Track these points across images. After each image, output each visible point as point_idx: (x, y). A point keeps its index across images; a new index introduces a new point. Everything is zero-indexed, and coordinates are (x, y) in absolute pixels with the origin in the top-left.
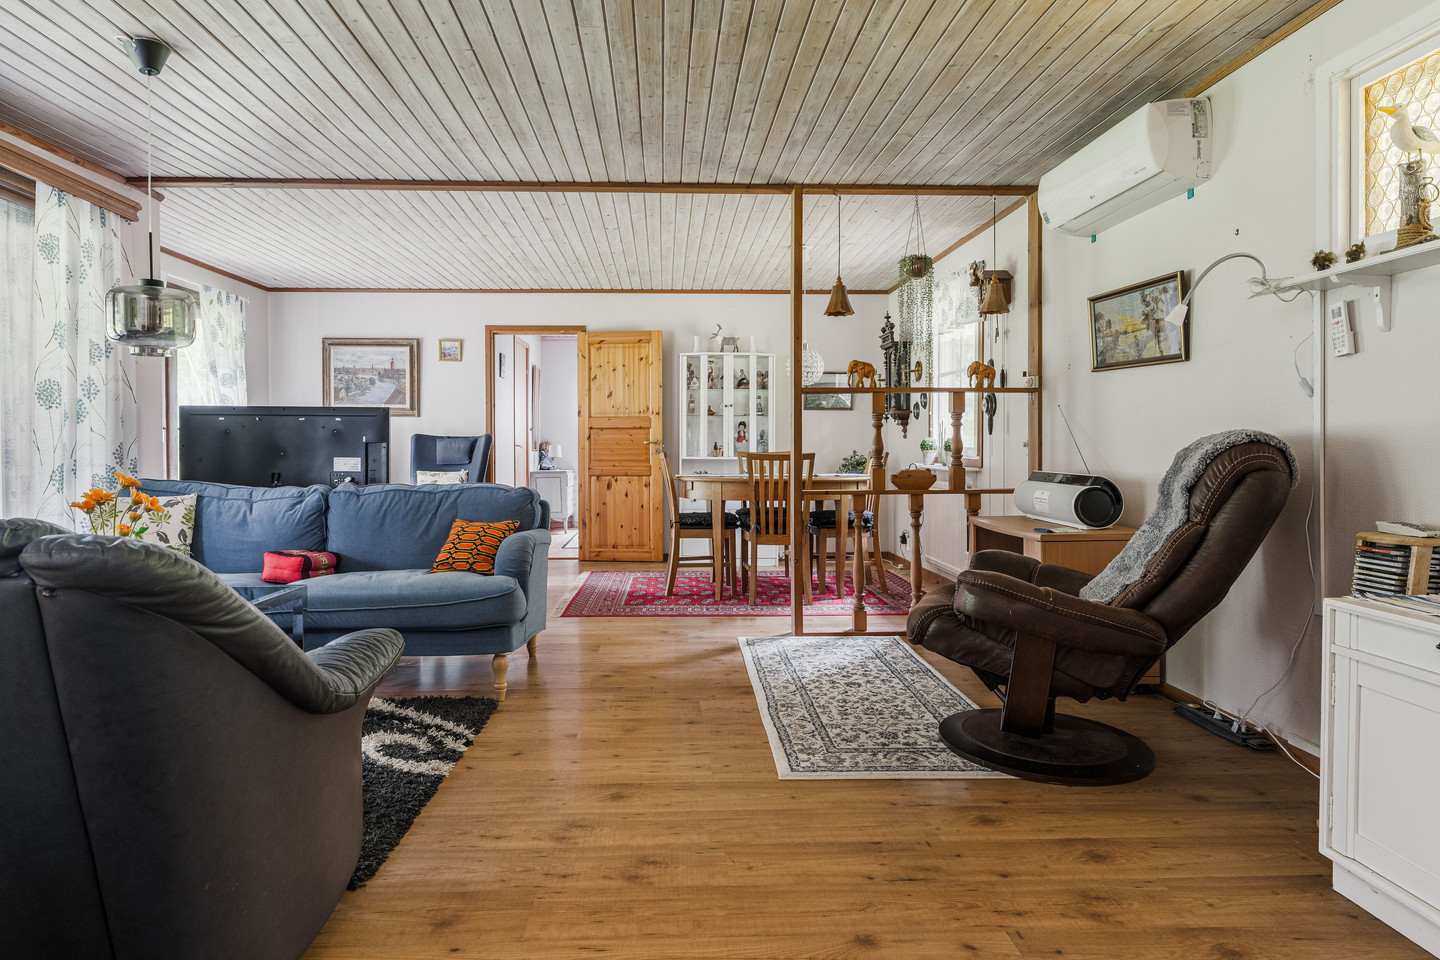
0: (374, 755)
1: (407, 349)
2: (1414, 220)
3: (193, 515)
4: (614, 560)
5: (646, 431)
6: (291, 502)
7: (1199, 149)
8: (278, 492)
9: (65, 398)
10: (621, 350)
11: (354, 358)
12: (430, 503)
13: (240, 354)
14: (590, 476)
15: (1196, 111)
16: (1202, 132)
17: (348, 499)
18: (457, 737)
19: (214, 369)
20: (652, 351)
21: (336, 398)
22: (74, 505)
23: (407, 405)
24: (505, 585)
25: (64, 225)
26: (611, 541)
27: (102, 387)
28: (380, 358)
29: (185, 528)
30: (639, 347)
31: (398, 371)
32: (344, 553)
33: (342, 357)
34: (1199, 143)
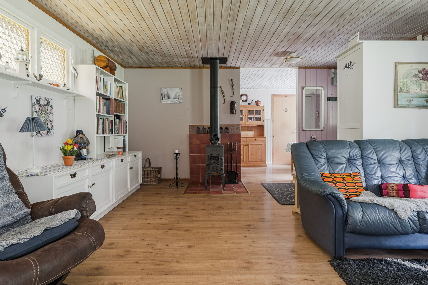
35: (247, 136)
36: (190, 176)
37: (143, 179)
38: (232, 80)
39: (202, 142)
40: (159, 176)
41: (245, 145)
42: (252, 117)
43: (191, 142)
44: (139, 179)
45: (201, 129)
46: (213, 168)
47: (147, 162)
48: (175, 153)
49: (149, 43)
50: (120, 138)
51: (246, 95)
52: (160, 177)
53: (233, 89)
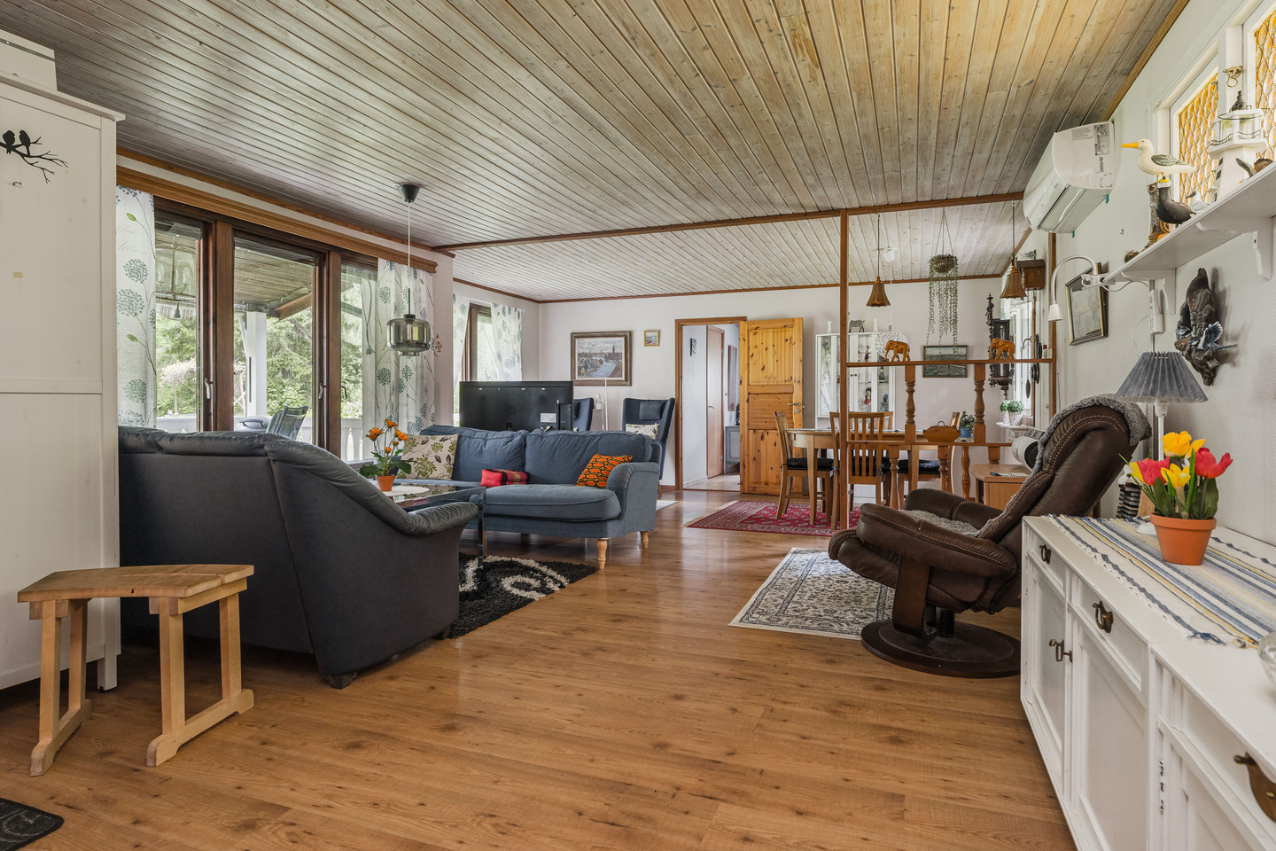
0: (509, 588)
1: (623, 339)
2: (1157, 229)
3: (455, 447)
4: (766, 494)
5: (789, 396)
6: (505, 440)
7: (1102, 165)
8: (500, 434)
9: (393, 379)
10: (771, 334)
11: (590, 346)
12: (582, 443)
13: (517, 346)
14: (749, 430)
15: (1100, 134)
16: (1105, 151)
17: (536, 439)
18: (556, 582)
19: (499, 357)
20: (795, 334)
21: (579, 374)
22: (367, 436)
23: (623, 378)
24: (602, 495)
25: (394, 280)
26: (763, 479)
27: (414, 372)
28: (604, 345)
29: (450, 454)
30: (785, 331)
31: (617, 354)
32: (532, 473)
33: (584, 346)
34: (1101, 159)
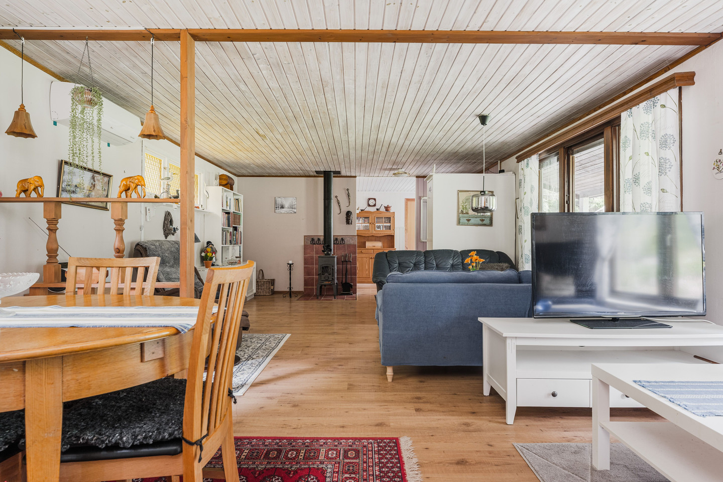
35: (374, 248)
36: (304, 288)
37: (257, 288)
38: (348, 190)
39: (317, 253)
40: (272, 287)
41: (371, 258)
42: (381, 225)
43: (305, 253)
44: (253, 288)
45: (316, 239)
46: (325, 278)
47: (260, 273)
48: (288, 264)
49: (266, 163)
50: (237, 247)
51: (375, 199)
52: (274, 289)
53: (349, 199)
